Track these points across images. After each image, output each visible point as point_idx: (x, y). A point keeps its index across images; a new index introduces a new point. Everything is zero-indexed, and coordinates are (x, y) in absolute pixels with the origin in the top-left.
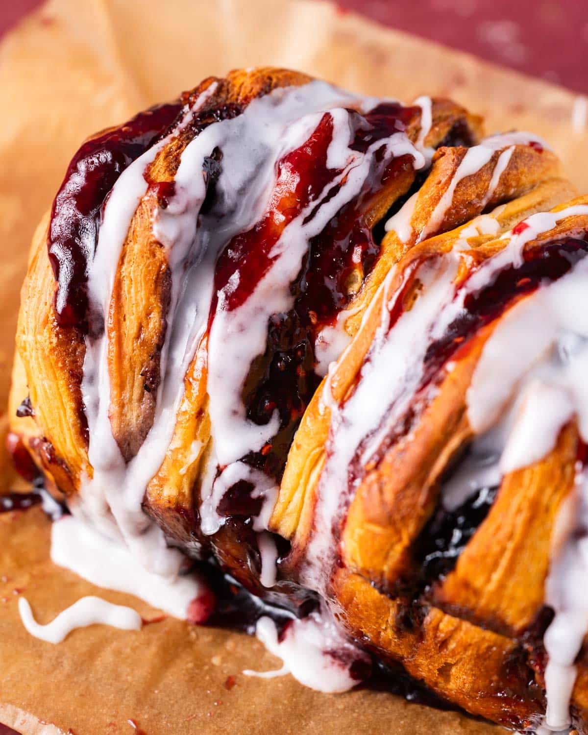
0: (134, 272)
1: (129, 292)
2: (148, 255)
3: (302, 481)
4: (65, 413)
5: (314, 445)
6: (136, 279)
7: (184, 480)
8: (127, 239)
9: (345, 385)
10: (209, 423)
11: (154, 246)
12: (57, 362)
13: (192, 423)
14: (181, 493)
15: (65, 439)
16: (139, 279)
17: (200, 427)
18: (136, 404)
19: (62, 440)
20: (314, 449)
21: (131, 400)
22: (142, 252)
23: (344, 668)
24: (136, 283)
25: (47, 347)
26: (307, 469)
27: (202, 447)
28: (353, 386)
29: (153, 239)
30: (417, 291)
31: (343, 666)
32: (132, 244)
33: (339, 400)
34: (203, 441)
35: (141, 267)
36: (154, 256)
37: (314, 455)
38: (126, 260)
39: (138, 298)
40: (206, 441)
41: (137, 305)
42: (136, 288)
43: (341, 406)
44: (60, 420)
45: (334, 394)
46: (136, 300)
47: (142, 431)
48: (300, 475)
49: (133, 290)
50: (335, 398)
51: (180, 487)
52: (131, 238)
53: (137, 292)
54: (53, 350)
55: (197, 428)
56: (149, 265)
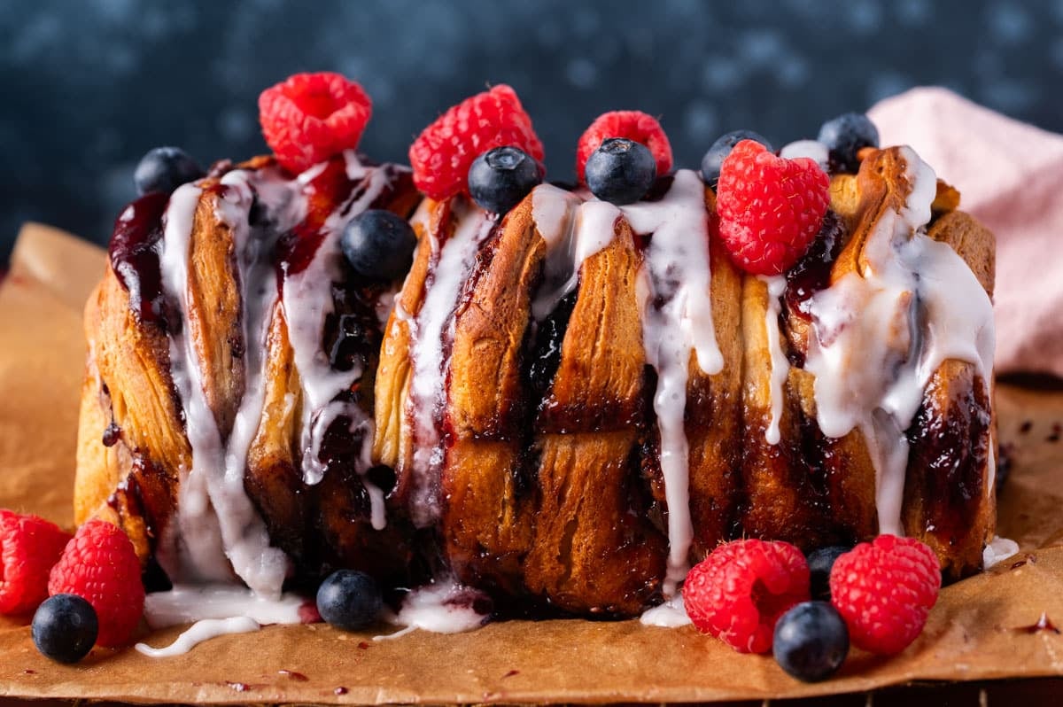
0: (205, 256)
1: (204, 274)
2: (215, 238)
3: (394, 403)
4: (159, 402)
5: (398, 360)
6: (207, 261)
7: (284, 433)
8: (193, 230)
9: (414, 300)
10: (297, 375)
11: (220, 229)
12: (144, 354)
13: (283, 377)
14: (282, 447)
15: (161, 430)
16: (210, 260)
17: (290, 380)
18: (227, 371)
19: (157, 432)
20: (400, 364)
21: (222, 368)
22: (209, 237)
23: (467, 608)
24: (208, 265)
25: (132, 344)
26: (396, 388)
27: (295, 399)
28: (420, 303)
29: (217, 223)
30: (454, 224)
31: (466, 606)
32: (198, 233)
33: (412, 313)
34: (294, 393)
35: (210, 250)
36: (221, 239)
37: (401, 371)
38: (195, 249)
39: (213, 277)
40: (297, 393)
41: (213, 283)
42: (209, 269)
43: (416, 316)
44: (155, 410)
45: (407, 309)
46: (211, 279)
47: (236, 397)
48: (391, 399)
49: (206, 272)
50: (408, 313)
51: (281, 441)
52: (197, 228)
53: (210, 272)
54: (138, 344)
55: (287, 381)
56: (217, 248)
